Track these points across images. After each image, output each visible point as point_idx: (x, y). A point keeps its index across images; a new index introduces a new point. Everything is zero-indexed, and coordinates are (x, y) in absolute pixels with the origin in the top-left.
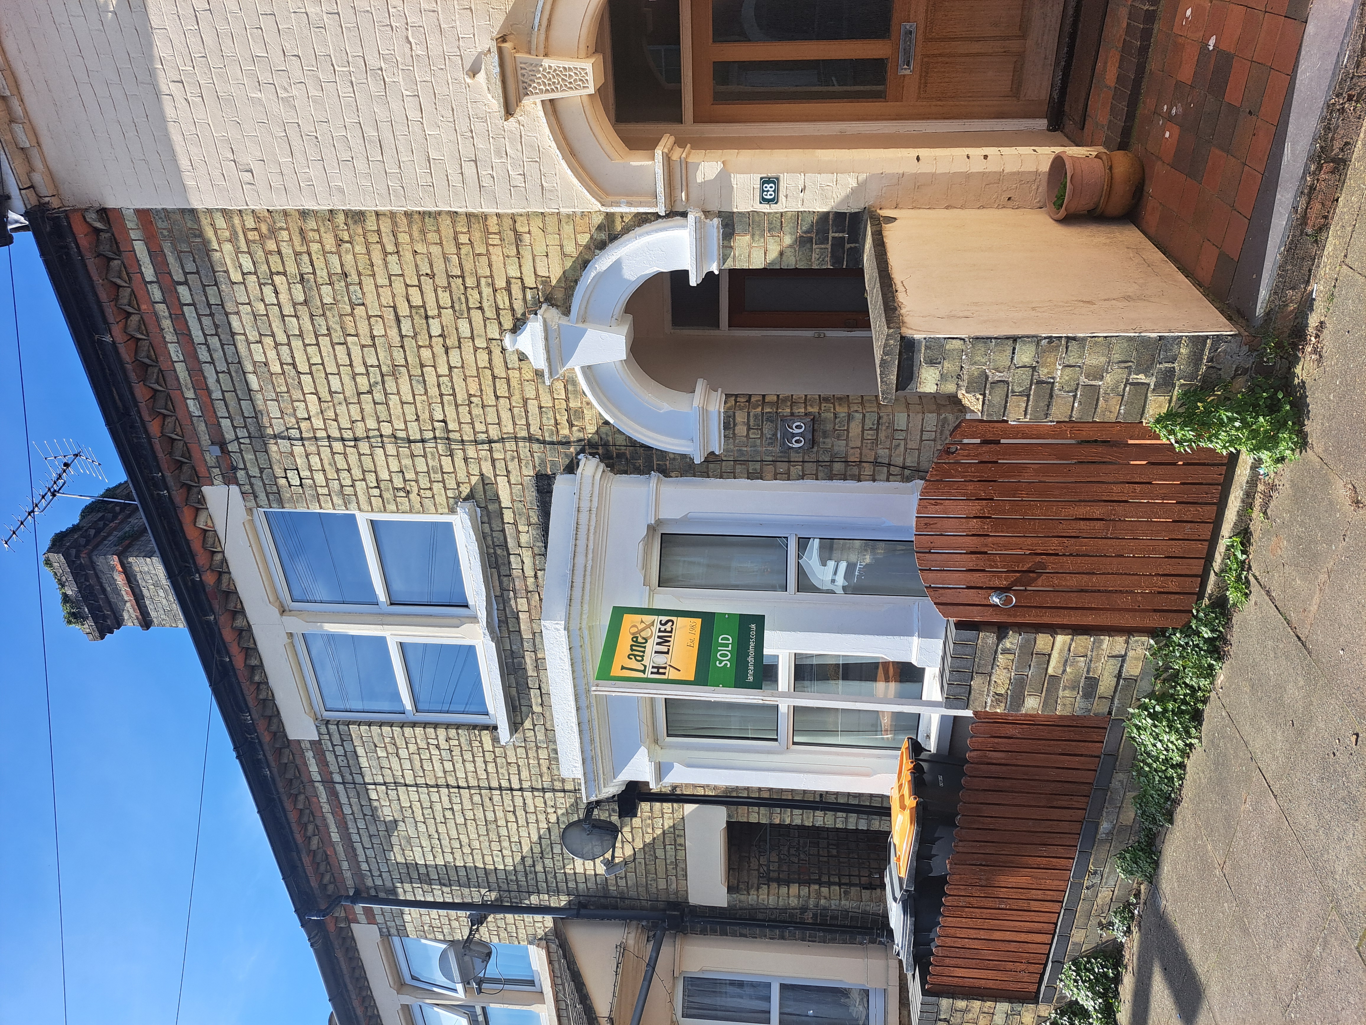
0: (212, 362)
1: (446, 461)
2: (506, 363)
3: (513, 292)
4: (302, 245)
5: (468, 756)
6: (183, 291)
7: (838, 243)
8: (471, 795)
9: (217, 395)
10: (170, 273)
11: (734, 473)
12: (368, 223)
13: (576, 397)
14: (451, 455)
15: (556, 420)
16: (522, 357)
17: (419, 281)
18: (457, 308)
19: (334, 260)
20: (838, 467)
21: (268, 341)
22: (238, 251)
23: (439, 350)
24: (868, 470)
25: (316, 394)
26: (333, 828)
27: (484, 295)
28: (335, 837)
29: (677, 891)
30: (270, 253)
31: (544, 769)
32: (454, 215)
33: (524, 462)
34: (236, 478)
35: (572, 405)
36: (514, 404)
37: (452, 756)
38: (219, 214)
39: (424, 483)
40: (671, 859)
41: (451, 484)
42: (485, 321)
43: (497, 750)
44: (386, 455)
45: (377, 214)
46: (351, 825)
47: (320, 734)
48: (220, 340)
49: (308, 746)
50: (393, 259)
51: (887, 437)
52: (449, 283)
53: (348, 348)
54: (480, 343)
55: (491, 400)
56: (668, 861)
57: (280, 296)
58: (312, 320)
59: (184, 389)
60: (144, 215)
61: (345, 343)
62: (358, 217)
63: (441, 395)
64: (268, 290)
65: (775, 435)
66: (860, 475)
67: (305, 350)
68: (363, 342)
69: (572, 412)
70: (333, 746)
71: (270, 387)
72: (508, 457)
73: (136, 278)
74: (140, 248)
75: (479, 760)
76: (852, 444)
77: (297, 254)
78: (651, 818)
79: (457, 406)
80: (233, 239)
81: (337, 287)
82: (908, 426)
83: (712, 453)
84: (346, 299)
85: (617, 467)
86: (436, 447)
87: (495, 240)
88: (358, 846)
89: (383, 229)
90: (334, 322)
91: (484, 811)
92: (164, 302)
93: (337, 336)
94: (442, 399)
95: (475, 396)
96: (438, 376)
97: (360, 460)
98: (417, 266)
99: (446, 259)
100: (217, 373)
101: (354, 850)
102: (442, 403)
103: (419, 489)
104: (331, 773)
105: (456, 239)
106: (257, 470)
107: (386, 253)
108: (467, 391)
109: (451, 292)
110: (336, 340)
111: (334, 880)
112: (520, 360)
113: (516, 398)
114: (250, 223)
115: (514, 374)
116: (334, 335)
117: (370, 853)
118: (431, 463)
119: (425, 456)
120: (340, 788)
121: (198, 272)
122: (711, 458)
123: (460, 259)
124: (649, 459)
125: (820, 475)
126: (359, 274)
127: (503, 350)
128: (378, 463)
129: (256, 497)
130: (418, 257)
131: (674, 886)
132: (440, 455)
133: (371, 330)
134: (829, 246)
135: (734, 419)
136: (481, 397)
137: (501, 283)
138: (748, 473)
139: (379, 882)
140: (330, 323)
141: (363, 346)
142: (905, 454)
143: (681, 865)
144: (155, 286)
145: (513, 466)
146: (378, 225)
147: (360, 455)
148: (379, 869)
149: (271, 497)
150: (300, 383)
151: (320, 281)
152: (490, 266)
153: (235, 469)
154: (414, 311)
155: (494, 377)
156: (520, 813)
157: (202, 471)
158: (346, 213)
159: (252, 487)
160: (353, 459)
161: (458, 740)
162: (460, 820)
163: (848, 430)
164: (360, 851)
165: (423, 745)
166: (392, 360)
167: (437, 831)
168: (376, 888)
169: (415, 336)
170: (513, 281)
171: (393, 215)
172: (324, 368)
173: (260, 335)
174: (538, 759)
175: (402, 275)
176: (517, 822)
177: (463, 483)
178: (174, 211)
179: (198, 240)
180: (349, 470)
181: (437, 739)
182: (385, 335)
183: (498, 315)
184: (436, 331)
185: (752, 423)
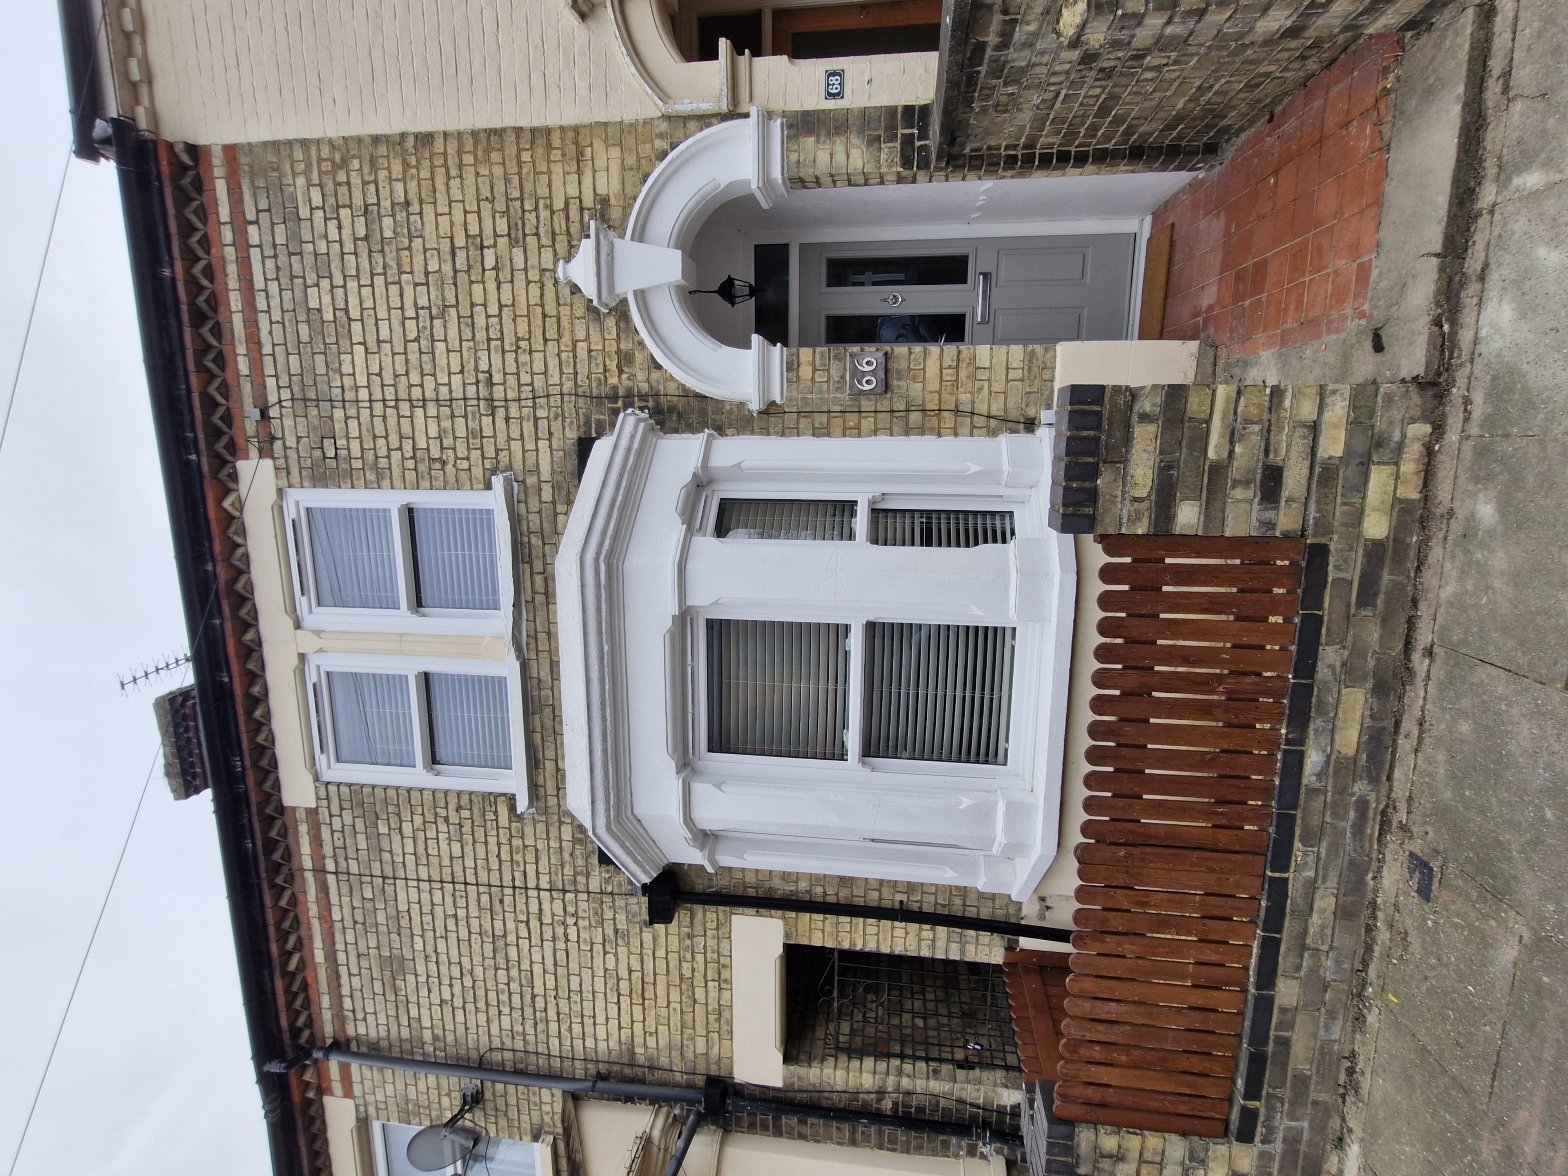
0: (268, 312)
1: (487, 421)
2: (558, 298)
3: (571, 214)
4: (370, 173)
5: (480, 833)
6: (252, 230)
7: (908, 141)
8: (479, 894)
9: (267, 349)
10: (243, 213)
11: (798, 428)
12: (436, 144)
13: (627, 336)
14: (493, 415)
15: (605, 366)
16: (575, 289)
17: (479, 206)
18: (513, 236)
19: (399, 187)
20: (915, 417)
21: (325, 284)
22: (310, 185)
23: (491, 286)
24: (948, 420)
25: (364, 344)
26: (318, 943)
27: (542, 219)
28: (319, 956)
29: (720, 1059)
30: (340, 184)
31: (566, 856)
32: (518, 131)
33: (568, 420)
34: (272, 450)
35: (623, 346)
36: (562, 348)
37: (462, 835)
38: (299, 145)
39: (462, 452)
40: (713, 1005)
41: (490, 451)
42: (539, 249)
43: (514, 825)
44: (426, 417)
45: (445, 134)
46: (338, 937)
47: (318, 798)
48: (279, 285)
49: (303, 815)
50: (455, 183)
51: (968, 377)
52: (508, 207)
53: (401, 288)
54: (534, 275)
55: (538, 345)
56: (710, 1008)
57: (344, 232)
58: (370, 256)
59: (237, 344)
60: (230, 151)
61: (399, 282)
62: (425, 139)
63: (489, 340)
64: (332, 226)
65: (843, 377)
66: (939, 428)
67: (359, 292)
68: (417, 281)
69: (623, 355)
70: (331, 816)
71: (320, 337)
72: (552, 416)
73: (212, 218)
74: (221, 187)
75: (492, 840)
76: (930, 387)
77: (365, 183)
78: (690, 936)
79: (503, 352)
80: (307, 173)
81: (398, 218)
82: (991, 362)
83: (773, 403)
84: (406, 231)
85: (667, 425)
86: (478, 406)
87: (556, 155)
88: (343, 970)
89: (449, 151)
90: (391, 256)
91: (492, 919)
92: (234, 245)
93: (392, 273)
94: (489, 345)
95: (523, 339)
96: (488, 317)
97: (399, 424)
98: (478, 189)
99: (507, 180)
100: (271, 323)
101: (338, 977)
102: (489, 350)
103: (457, 458)
104: (324, 857)
105: (518, 156)
106: (294, 439)
107: (448, 177)
108: (516, 333)
109: (508, 217)
110: (389, 280)
111: (310, 1023)
112: (573, 293)
113: (566, 339)
114: (325, 152)
115: (565, 311)
116: (389, 273)
117: (356, 981)
118: (471, 425)
119: (465, 417)
120: (331, 879)
121: (269, 210)
122: (770, 410)
123: (520, 179)
124: (703, 413)
125: (896, 429)
126: (421, 201)
127: (556, 282)
128: (417, 427)
129: (288, 473)
130: (480, 179)
131: (715, 1050)
132: (481, 415)
133: (426, 265)
134: (898, 145)
135: (798, 358)
136: (529, 339)
137: (559, 204)
138: (814, 429)
139: (362, 1030)
140: (387, 260)
141: (416, 285)
142: (989, 400)
143: (726, 1015)
144: (228, 227)
145: (556, 426)
146: (445, 148)
147: (399, 416)
148: (364, 1009)
149: (304, 473)
150: (349, 331)
151: (383, 212)
152: (550, 186)
153: (273, 439)
154: (470, 241)
155: (545, 316)
156: (534, 924)
157: (240, 441)
158: (417, 136)
159: (286, 462)
160: (392, 421)
161: (471, 810)
162: (464, 934)
163: (924, 369)
164: (344, 979)
165: (430, 817)
166: (444, 299)
167: (436, 951)
168: (357, 1038)
169: (468, 272)
170: (572, 201)
171: (460, 134)
172: (375, 313)
173: (318, 276)
174: (561, 841)
175: (463, 201)
176: (530, 938)
177: (502, 450)
178: (257, 145)
179: (275, 174)
180: (386, 438)
181: (446, 808)
182: (439, 271)
183: (554, 241)
184: (490, 262)
185: (818, 363)
